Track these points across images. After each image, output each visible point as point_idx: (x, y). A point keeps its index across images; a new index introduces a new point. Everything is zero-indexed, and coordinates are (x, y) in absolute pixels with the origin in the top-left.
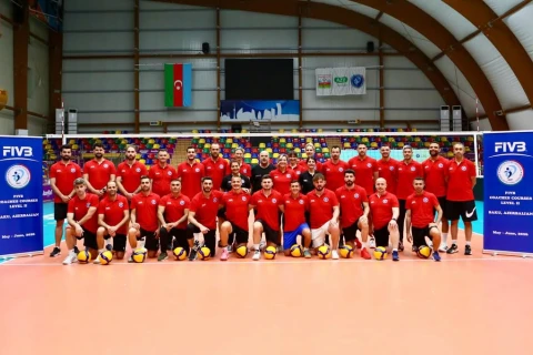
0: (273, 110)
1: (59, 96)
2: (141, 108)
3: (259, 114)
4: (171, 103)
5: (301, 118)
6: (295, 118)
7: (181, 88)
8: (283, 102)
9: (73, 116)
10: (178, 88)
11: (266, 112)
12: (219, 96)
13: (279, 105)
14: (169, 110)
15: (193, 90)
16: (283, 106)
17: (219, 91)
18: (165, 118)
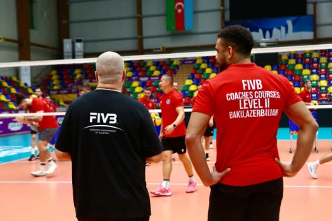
0: (283, 29)
1: (67, 26)
2: (145, 34)
3: (268, 33)
4: (173, 27)
5: (315, 35)
6: (308, 35)
7: (183, 11)
8: (294, 18)
9: (79, 46)
10: (180, 11)
11: (275, 31)
12: (223, 17)
13: (289, 23)
14: (173, 35)
15: (195, 12)
16: (294, 23)
17: (223, 12)
18: (169, 43)
